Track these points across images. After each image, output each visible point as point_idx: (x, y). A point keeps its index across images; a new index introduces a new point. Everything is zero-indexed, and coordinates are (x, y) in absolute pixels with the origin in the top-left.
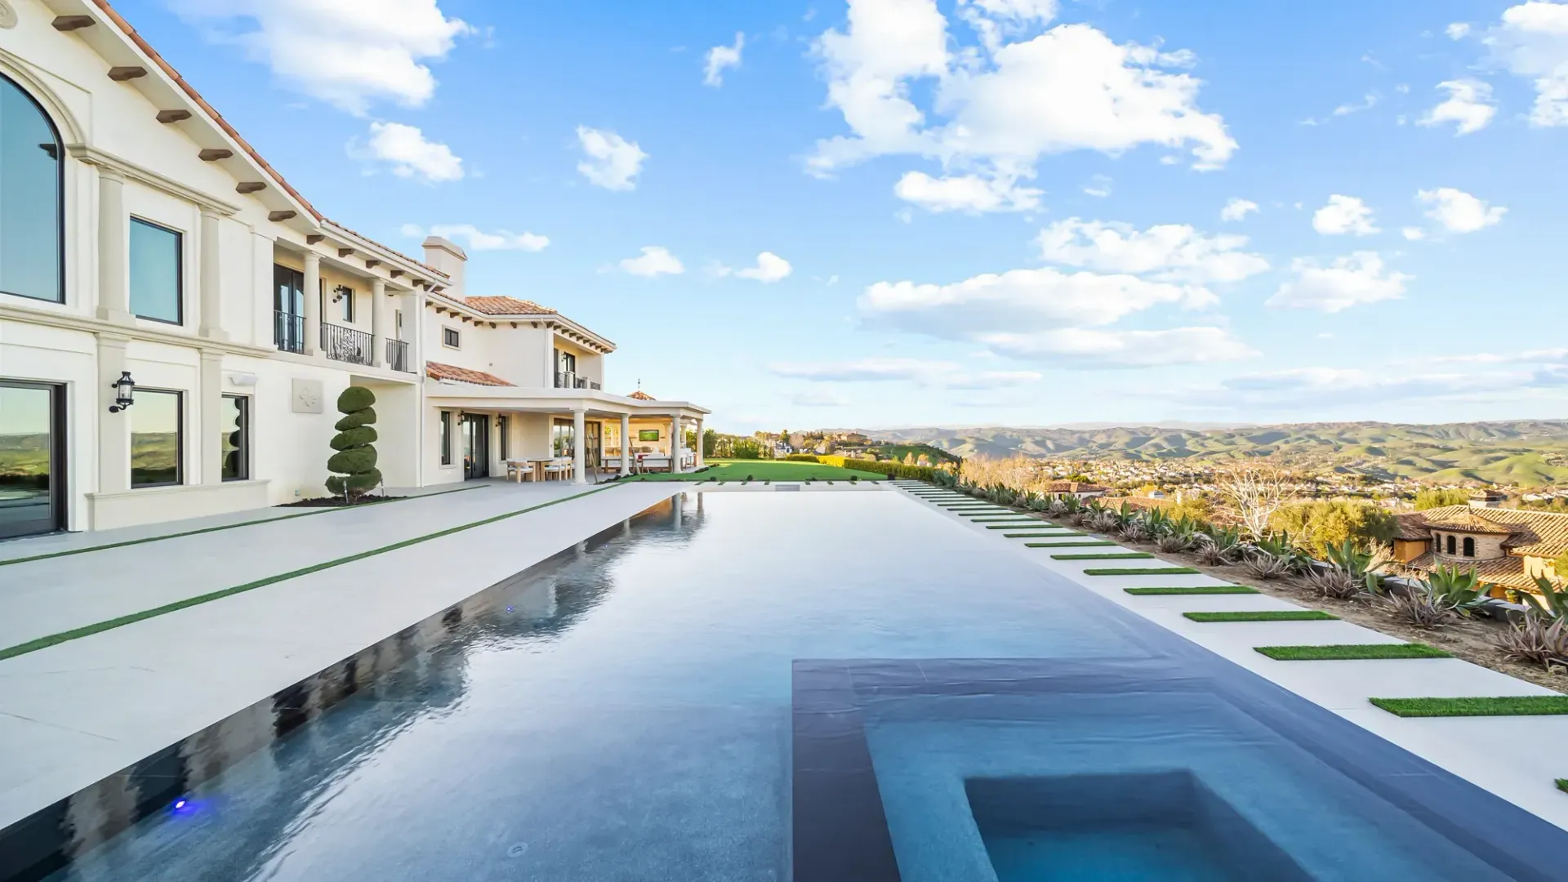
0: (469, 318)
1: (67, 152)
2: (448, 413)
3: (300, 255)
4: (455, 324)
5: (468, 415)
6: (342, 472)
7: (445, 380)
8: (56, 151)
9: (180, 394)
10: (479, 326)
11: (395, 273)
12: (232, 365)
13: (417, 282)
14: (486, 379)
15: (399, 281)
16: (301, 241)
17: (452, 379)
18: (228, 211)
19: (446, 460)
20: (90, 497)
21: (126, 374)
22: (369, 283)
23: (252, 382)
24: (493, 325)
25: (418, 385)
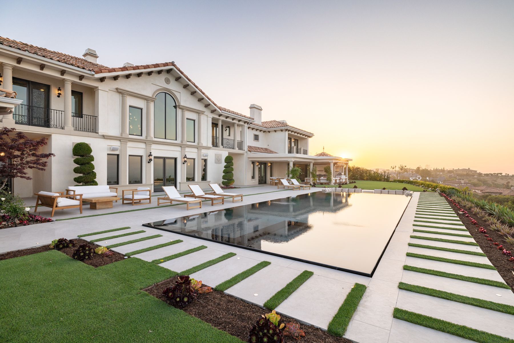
0: (262, 130)
1: (177, 107)
2: (254, 162)
3: (218, 120)
4: (257, 133)
5: (261, 163)
6: (225, 180)
7: (252, 152)
8: (175, 107)
9: (194, 159)
10: (265, 132)
11: (239, 121)
12: (204, 151)
13: (245, 122)
14: (266, 150)
15: (241, 123)
16: (217, 117)
17: (254, 151)
18: (203, 113)
19: (253, 177)
20: (180, 183)
21: (186, 155)
22: (233, 124)
23: (207, 156)
24: (269, 132)
25: (245, 154)
